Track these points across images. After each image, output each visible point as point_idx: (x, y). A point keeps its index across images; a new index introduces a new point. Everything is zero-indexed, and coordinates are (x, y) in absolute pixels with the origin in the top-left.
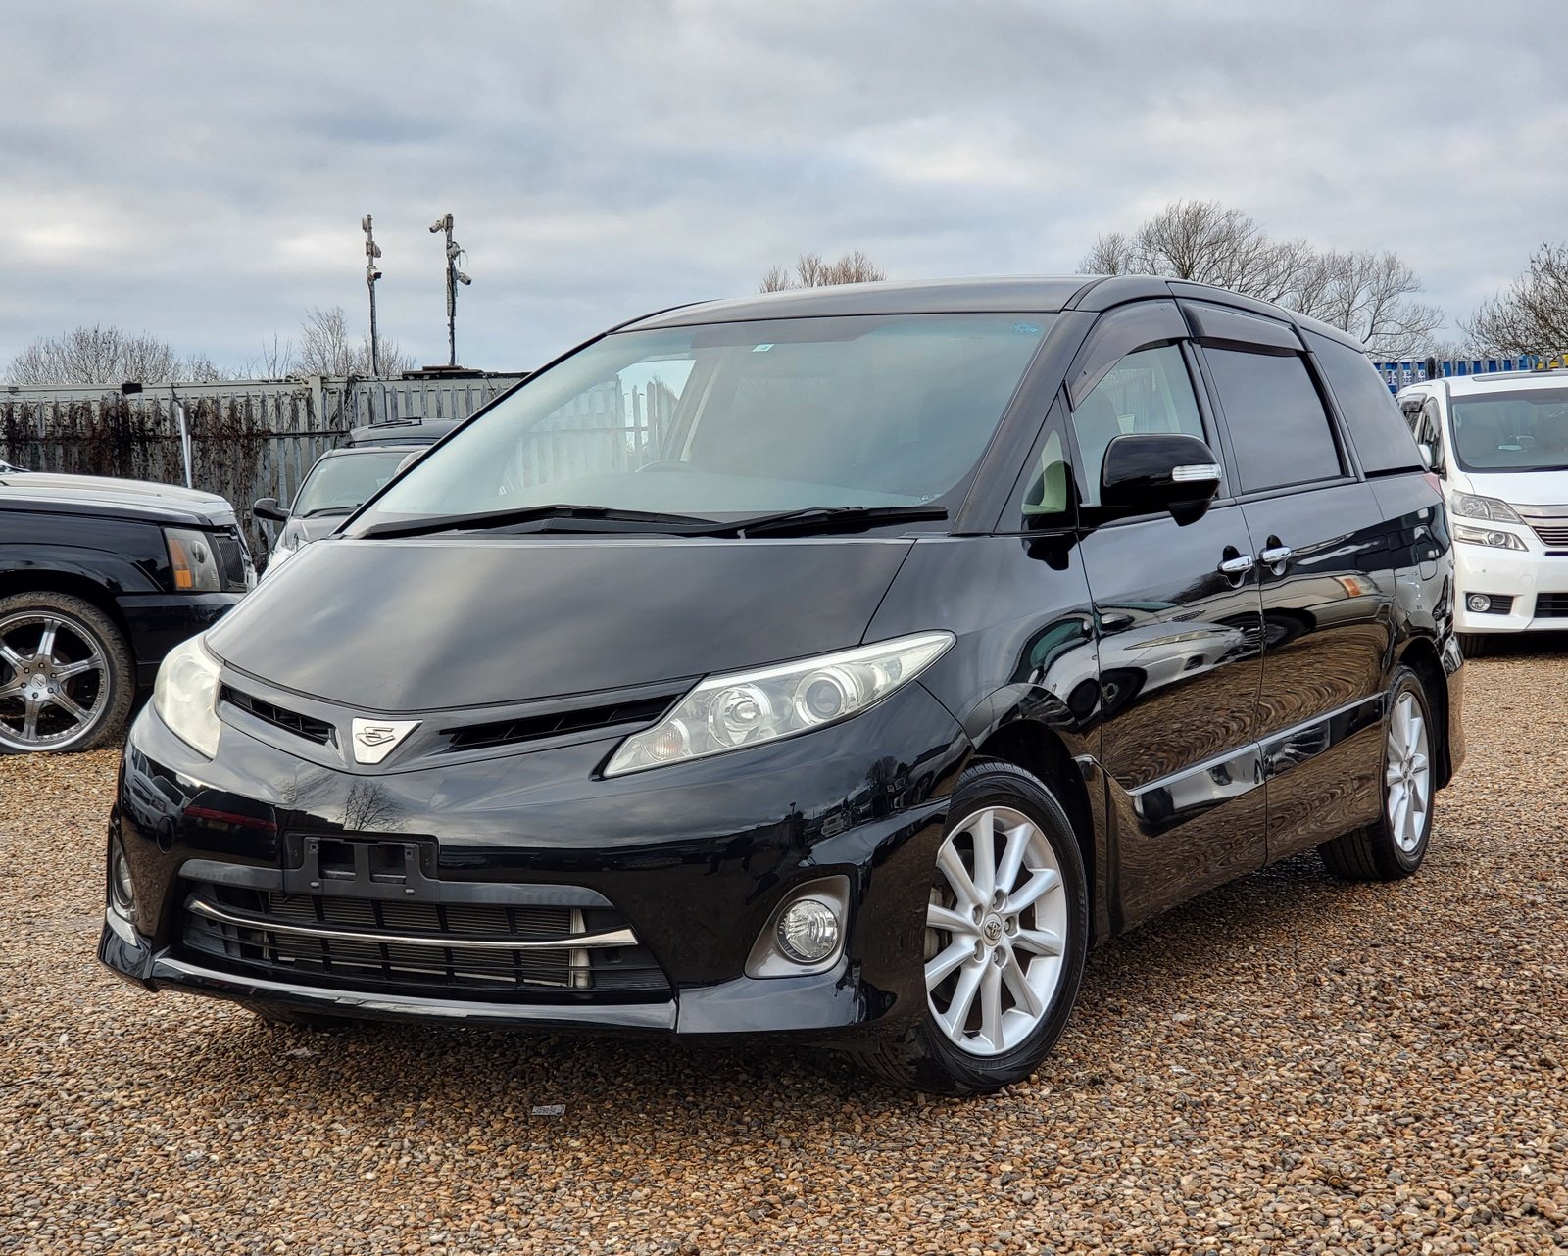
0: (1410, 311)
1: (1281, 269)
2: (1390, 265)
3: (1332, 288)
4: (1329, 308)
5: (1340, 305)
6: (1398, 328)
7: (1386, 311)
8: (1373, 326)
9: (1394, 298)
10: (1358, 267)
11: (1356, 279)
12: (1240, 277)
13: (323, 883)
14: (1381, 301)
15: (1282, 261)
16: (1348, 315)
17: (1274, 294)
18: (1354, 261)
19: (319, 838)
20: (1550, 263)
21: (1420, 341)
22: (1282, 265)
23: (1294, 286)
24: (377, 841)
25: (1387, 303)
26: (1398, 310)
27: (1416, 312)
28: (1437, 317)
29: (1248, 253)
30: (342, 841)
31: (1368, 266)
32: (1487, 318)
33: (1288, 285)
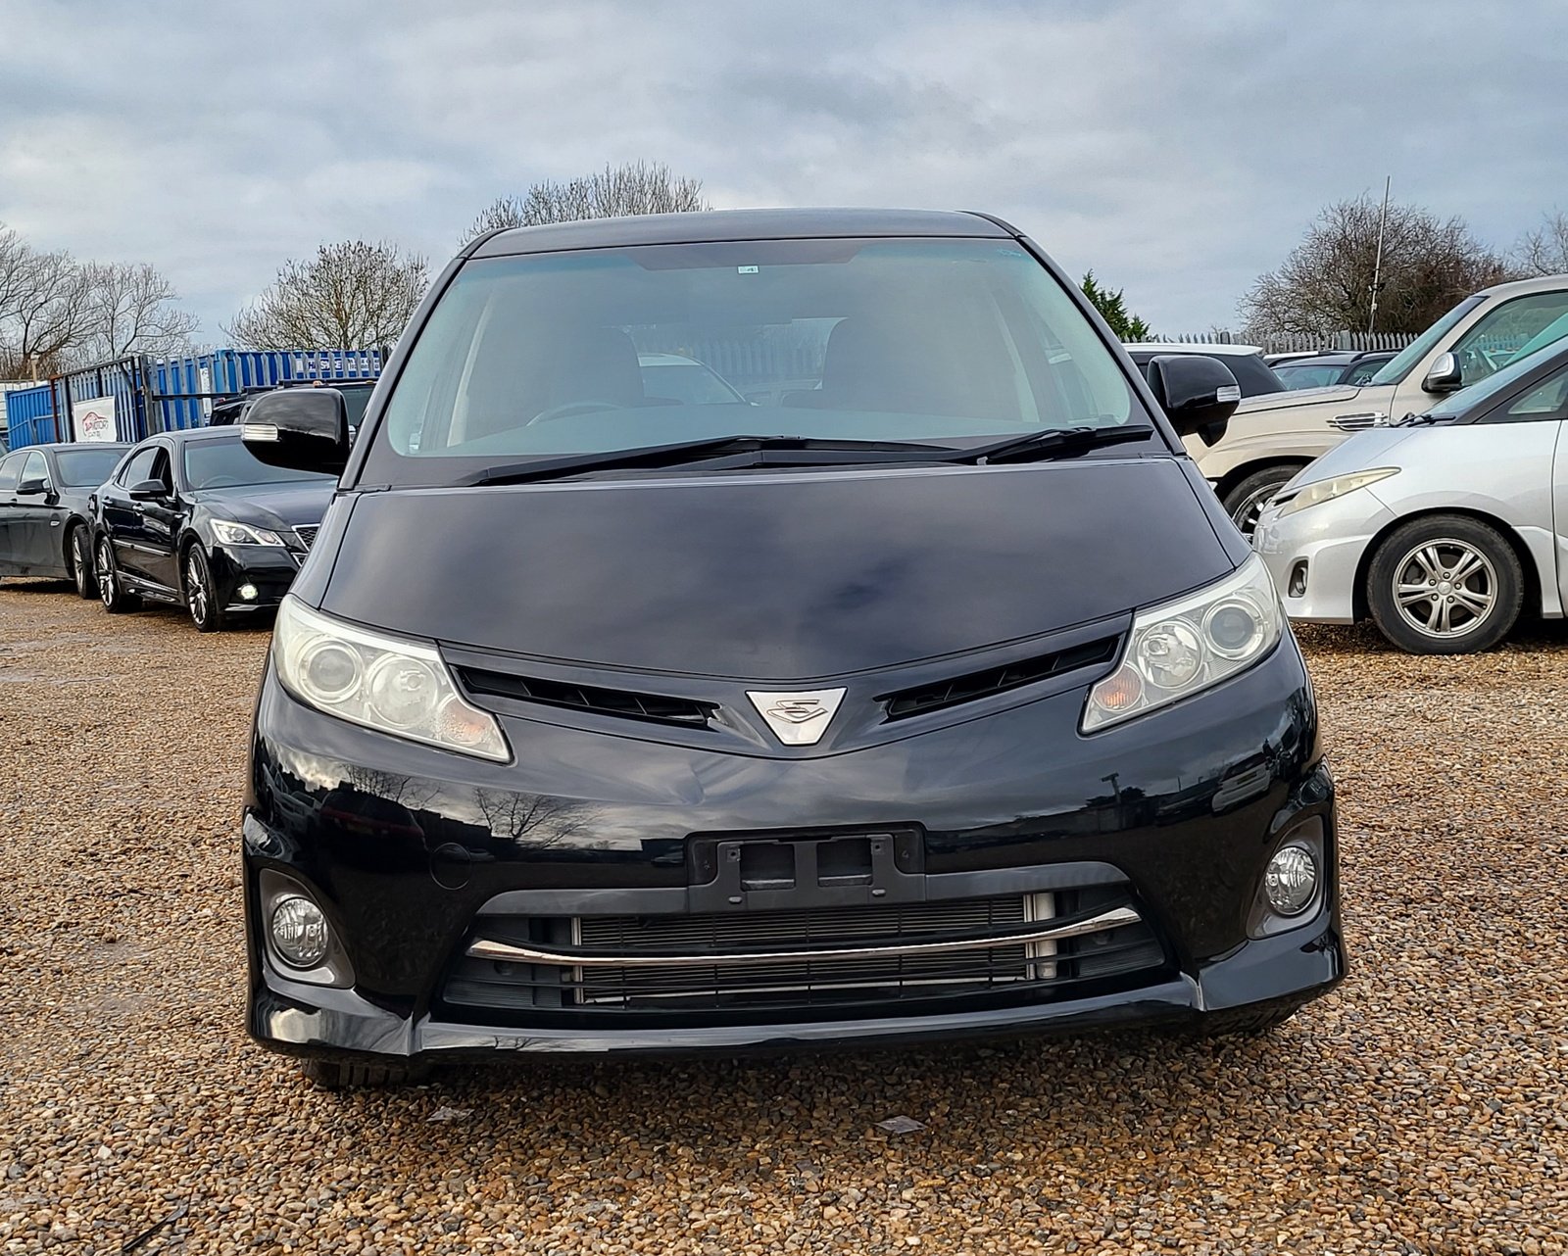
0: (169, 316)
1: (46, 277)
2: (148, 275)
3: (96, 295)
4: (93, 313)
5: (104, 309)
6: (159, 332)
7: (148, 316)
8: (136, 329)
9: (154, 305)
10: (118, 277)
11: (118, 288)
12: (7, 283)
13: (746, 898)
14: (142, 307)
15: (47, 270)
16: (113, 319)
17: (42, 299)
18: (115, 272)
19: (741, 843)
20: (294, 278)
21: (180, 342)
22: (47, 273)
23: (59, 293)
24: (829, 837)
25: (148, 308)
26: (157, 315)
27: (173, 317)
28: (193, 321)
29: (13, 261)
30: (776, 842)
31: (127, 276)
32: (245, 323)
33: (54, 291)
